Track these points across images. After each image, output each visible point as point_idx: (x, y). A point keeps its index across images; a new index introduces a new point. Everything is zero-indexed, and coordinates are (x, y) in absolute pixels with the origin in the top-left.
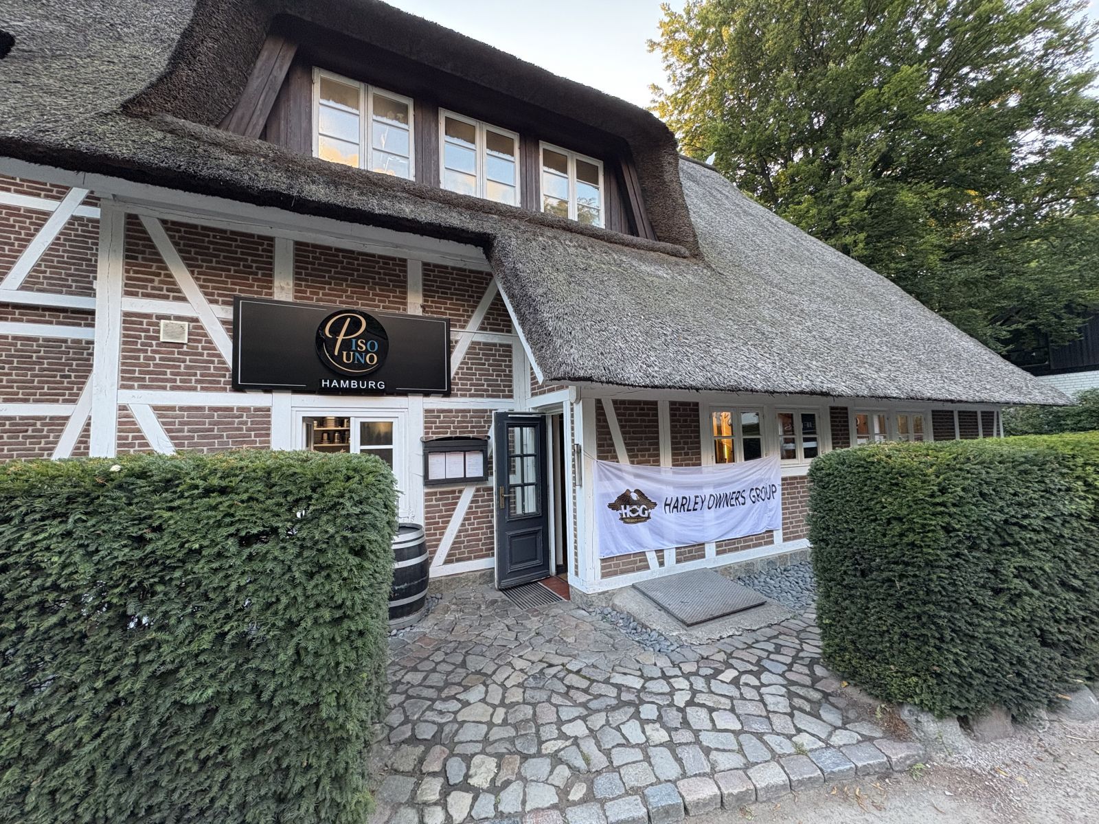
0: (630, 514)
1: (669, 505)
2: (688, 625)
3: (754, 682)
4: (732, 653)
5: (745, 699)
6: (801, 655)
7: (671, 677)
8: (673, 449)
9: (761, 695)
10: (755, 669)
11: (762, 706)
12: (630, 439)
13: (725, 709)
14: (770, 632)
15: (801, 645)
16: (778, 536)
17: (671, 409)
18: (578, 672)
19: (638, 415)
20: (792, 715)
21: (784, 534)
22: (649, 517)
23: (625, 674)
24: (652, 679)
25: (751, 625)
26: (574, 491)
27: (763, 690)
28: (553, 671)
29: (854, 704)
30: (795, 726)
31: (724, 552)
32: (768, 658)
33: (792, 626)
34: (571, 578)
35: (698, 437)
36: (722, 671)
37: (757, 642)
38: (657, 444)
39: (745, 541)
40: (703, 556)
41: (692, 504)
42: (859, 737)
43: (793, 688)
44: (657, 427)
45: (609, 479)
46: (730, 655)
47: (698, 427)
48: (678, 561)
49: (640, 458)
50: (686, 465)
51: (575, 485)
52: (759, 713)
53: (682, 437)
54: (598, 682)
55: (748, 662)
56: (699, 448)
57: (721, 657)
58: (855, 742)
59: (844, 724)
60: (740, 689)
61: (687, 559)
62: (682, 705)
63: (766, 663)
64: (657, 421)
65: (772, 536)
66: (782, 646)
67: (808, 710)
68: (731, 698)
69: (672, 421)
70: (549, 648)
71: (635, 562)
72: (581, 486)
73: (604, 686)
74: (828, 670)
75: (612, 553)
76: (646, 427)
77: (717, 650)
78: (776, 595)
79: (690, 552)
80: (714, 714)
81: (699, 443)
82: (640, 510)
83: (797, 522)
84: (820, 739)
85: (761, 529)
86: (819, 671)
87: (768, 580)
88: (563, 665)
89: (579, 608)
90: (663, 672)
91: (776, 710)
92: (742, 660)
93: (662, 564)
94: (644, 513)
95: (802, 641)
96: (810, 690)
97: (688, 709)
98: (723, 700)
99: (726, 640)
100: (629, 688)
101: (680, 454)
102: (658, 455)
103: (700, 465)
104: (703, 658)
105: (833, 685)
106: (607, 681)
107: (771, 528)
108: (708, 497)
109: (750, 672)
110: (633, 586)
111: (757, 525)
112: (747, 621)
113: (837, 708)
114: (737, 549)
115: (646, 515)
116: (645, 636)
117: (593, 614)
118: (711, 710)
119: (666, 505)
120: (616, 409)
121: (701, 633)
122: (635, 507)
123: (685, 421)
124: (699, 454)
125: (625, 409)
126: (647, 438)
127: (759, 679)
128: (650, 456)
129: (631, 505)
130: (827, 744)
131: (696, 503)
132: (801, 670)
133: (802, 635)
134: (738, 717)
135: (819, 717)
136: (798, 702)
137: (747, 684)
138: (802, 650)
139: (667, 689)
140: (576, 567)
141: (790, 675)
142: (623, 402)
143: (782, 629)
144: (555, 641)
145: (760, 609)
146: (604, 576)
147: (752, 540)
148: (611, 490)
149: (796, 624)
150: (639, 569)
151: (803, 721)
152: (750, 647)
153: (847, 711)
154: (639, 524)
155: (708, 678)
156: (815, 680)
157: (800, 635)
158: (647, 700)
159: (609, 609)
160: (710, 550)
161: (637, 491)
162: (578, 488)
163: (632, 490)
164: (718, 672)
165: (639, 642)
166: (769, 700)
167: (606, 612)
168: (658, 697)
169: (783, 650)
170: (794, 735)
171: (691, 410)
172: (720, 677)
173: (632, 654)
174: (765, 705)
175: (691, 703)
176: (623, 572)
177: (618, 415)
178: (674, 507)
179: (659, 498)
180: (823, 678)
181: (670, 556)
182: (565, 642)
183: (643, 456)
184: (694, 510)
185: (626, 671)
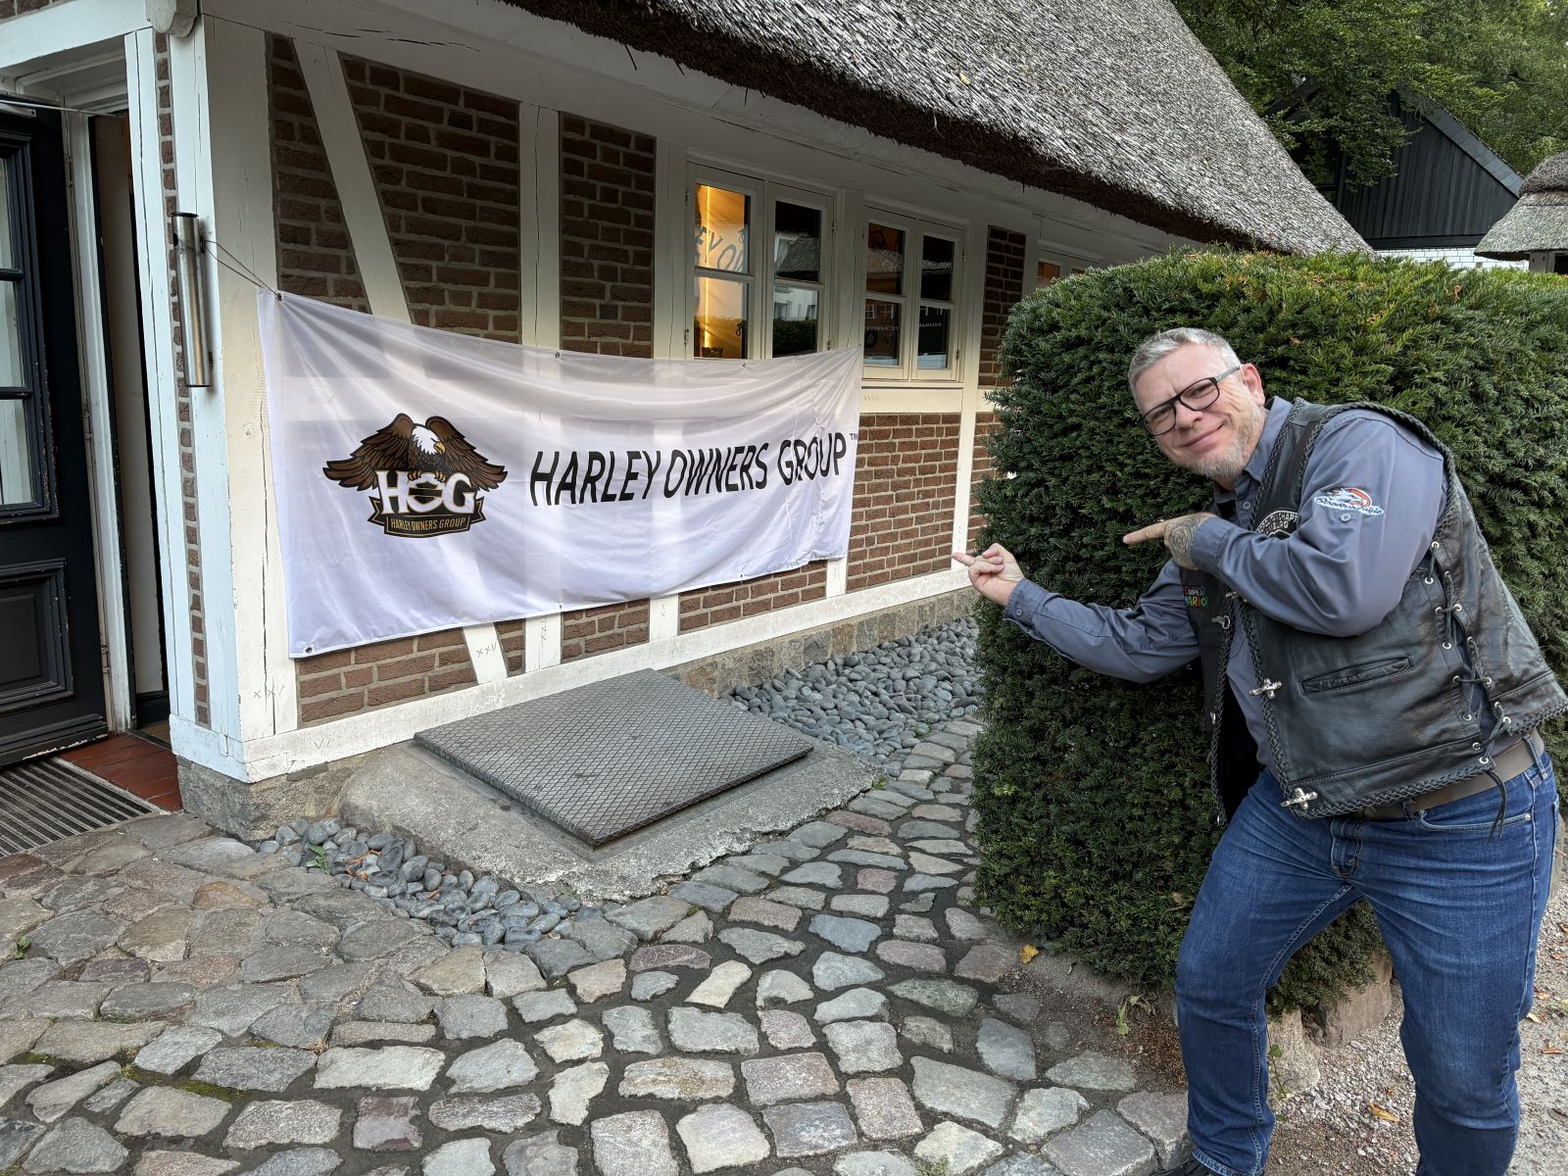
0: (407, 502)
1: (547, 478)
2: (598, 845)
3: (799, 991)
4: (728, 909)
5: (775, 1052)
6: (911, 884)
7: (540, 1025)
8: (566, 289)
9: (817, 1028)
10: (795, 948)
11: (823, 1063)
12: (414, 227)
13: (717, 1100)
14: (824, 832)
15: (906, 858)
16: (836, 576)
17: (566, 145)
18: (184, 1077)
19: (446, 140)
20: (905, 1073)
21: (851, 571)
22: (477, 516)
23: (375, 1045)
24: (476, 1042)
25: (775, 818)
26: (184, 412)
27: (826, 1011)
28: (70, 1090)
29: (1057, 1006)
30: (919, 1107)
31: (699, 622)
32: (827, 908)
33: (878, 809)
34: (184, 735)
35: (647, 259)
36: (703, 975)
37: (794, 864)
38: (514, 262)
39: (758, 592)
40: (643, 637)
41: (619, 476)
42: (1083, 1101)
43: (901, 990)
44: (514, 198)
45: (328, 370)
46: (722, 919)
47: (649, 223)
48: (568, 655)
49: (449, 306)
50: (609, 350)
51: (184, 386)
52: (819, 1088)
53: (597, 252)
54: (263, 1096)
55: (775, 930)
56: (648, 296)
57: (697, 928)
58: (1074, 1118)
59: (1042, 1069)
60: (756, 1022)
61: (594, 648)
62: (576, 1116)
63: (825, 927)
64: (513, 177)
65: (823, 577)
66: (858, 867)
67: (947, 1046)
68: (733, 1058)
69: (567, 187)
70: (71, 1001)
71: (425, 664)
72: (210, 387)
73: (286, 1108)
74: (982, 918)
75: (341, 635)
76: (475, 191)
77: (683, 909)
78: (828, 729)
79: (606, 625)
80: (685, 1126)
81: (648, 278)
82: (448, 489)
83: (884, 538)
84: (986, 1131)
85: (799, 558)
86: (961, 924)
87: (807, 691)
88: (122, 1058)
89: (215, 832)
90: (513, 1013)
91: (864, 1065)
92: (757, 926)
93: (515, 665)
94: (459, 500)
95: (906, 847)
96: (946, 984)
97: (601, 1129)
98: (711, 1069)
99: (707, 873)
100: (386, 1097)
101: (589, 311)
102: (514, 303)
103: (647, 353)
104: (642, 941)
105: (996, 959)
106: (302, 1089)
107: (822, 554)
108: (666, 458)
109: (782, 962)
110: (420, 743)
111: (789, 543)
112: (763, 808)
113: (1017, 1024)
114: (733, 614)
115: (468, 508)
116: (456, 899)
117: (270, 847)
118: (673, 1112)
119: (536, 476)
120: (358, 97)
121: (634, 863)
122: (429, 478)
123: (610, 196)
124: (648, 316)
125: (393, 103)
126: (476, 236)
127: (809, 978)
128: (485, 300)
129: (413, 470)
130: (1006, 1141)
131: (632, 476)
132: (916, 931)
133: (905, 830)
134: (757, 1114)
135: (974, 1063)
136: (919, 1028)
137: (776, 1003)
138: (911, 871)
139: (524, 1069)
140: (202, 693)
141: (890, 952)
142: (386, 76)
143: (853, 820)
144: (100, 968)
145: (795, 773)
146: (310, 715)
147: (773, 588)
148: (336, 412)
149: (885, 802)
150: (439, 686)
151: (942, 1086)
152: (776, 882)
153: (1042, 1028)
154: (443, 540)
155: (660, 1008)
156: (953, 950)
157: (900, 829)
158: (453, 1125)
159: (330, 825)
160: (664, 617)
161: (437, 424)
162: (197, 393)
163: (419, 418)
164: (691, 978)
165: (431, 921)
166: (843, 1038)
167: (317, 835)
168: (496, 1107)
169: (866, 880)
170: (920, 1137)
171: (631, 160)
172: (696, 996)
173: (405, 969)
174: (833, 1058)
175: (607, 1104)
176: (379, 700)
177: (366, 123)
178: (563, 486)
179: (515, 451)
180: (972, 943)
181: (543, 643)
182: (141, 965)
183: (462, 299)
184: (626, 497)
185: (381, 1032)
